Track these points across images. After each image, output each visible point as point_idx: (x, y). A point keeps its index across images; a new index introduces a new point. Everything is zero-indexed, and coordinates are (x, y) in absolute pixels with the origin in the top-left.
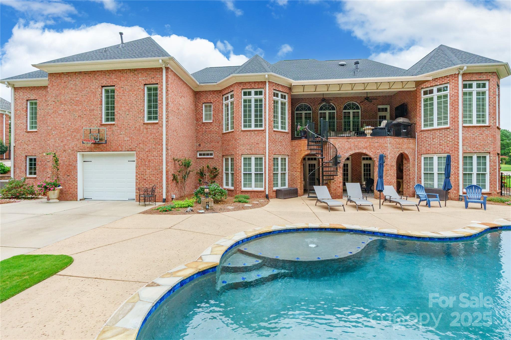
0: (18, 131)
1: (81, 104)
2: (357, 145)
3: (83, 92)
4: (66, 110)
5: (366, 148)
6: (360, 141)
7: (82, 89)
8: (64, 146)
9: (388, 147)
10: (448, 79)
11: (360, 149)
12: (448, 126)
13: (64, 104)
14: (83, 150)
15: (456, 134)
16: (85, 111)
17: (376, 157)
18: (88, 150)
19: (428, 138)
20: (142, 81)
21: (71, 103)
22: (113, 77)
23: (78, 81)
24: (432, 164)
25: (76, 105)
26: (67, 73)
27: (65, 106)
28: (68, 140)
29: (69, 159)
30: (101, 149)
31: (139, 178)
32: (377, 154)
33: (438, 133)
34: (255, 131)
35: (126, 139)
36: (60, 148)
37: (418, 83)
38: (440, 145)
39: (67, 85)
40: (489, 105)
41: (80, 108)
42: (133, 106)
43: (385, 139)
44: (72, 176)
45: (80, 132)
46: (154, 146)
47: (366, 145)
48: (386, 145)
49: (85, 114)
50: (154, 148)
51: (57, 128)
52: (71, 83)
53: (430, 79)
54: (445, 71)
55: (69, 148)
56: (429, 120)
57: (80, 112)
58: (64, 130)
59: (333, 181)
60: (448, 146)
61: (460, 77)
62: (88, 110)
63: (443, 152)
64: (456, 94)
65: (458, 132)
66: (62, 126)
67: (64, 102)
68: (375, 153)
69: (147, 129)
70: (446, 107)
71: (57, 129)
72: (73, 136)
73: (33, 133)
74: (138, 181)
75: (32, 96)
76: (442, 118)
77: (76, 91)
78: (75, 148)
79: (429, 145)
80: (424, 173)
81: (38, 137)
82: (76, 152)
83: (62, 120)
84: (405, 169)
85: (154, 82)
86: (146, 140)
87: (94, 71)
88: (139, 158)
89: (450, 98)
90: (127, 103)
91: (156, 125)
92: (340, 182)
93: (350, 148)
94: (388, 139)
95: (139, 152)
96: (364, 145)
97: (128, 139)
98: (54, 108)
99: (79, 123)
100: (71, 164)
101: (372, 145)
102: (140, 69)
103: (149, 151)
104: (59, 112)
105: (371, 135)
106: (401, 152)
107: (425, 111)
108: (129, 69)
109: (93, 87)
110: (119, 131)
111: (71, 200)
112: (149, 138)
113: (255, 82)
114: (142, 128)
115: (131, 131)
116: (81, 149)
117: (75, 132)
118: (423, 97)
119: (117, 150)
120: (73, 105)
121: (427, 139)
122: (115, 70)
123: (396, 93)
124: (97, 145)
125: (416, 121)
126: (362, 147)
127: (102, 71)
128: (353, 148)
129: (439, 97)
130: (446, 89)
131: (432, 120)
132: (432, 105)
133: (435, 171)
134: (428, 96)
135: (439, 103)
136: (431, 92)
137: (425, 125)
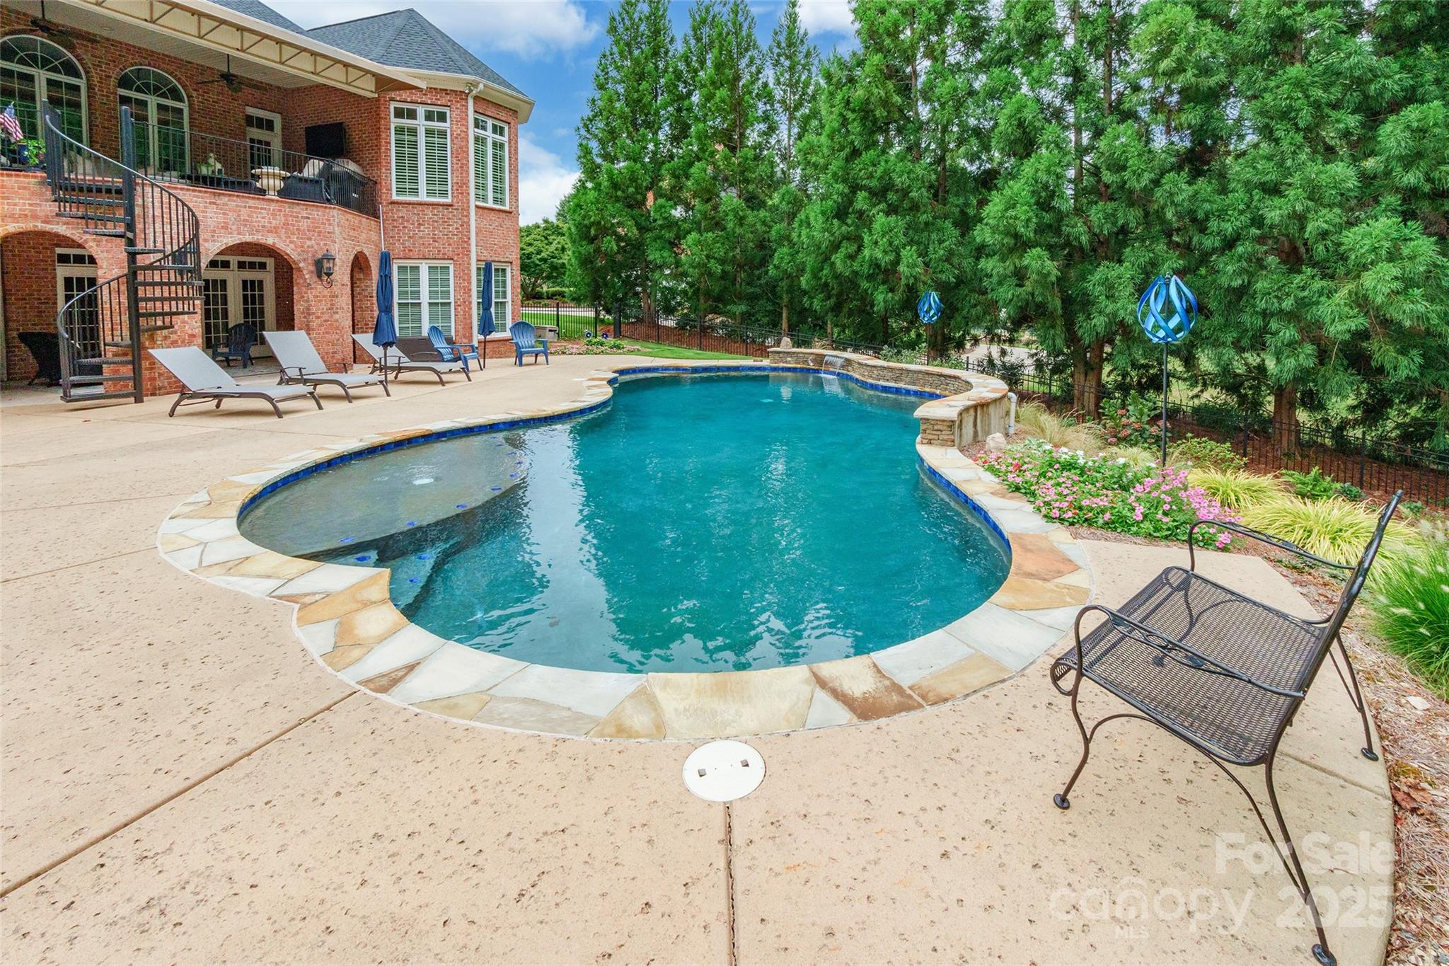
2: (247, 220)
5: (274, 230)
6: (255, 208)
9: (334, 233)
10: (448, 97)
11: (258, 231)
12: (449, 200)
15: (465, 219)
17: (305, 260)
19: (408, 221)
24: (416, 282)
32: (308, 252)
33: (429, 211)
37: (384, 83)
38: (434, 241)
40: (510, 172)
43: (327, 210)
47: (274, 222)
48: (330, 229)
53: (423, 85)
54: (445, 79)
56: (408, 180)
59: (165, 332)
60: (450, 245)
61: (471, 102)
63: (441, 256)
64: (463, 135)
65: (468, 216)
68: (302, 247)
70: (443, 159)
76: (437, 179)
79: (410, 237)
80: (399, 304)
84: (359, 294)
89: (452, 141)
92: (193, 336)
93: (225, 227)
94: (335, 213)
96: (270, 223)
101: (293, 225)
105: (281, 193)
106: (359, 249)
107: (400, 156)
118: (395, 122)
121: (406, 224)
123: (317, 86)
125: (379, 176)
126: (263, 227)
128: (234, 227)
129: (429, 133)
130: (442, 117)
131: (415, 180)
132: (414, 145)
133: (425, 299)
134: (406, 122)
135: (429, 146)
136: (412, 115)
137: (400, 191)
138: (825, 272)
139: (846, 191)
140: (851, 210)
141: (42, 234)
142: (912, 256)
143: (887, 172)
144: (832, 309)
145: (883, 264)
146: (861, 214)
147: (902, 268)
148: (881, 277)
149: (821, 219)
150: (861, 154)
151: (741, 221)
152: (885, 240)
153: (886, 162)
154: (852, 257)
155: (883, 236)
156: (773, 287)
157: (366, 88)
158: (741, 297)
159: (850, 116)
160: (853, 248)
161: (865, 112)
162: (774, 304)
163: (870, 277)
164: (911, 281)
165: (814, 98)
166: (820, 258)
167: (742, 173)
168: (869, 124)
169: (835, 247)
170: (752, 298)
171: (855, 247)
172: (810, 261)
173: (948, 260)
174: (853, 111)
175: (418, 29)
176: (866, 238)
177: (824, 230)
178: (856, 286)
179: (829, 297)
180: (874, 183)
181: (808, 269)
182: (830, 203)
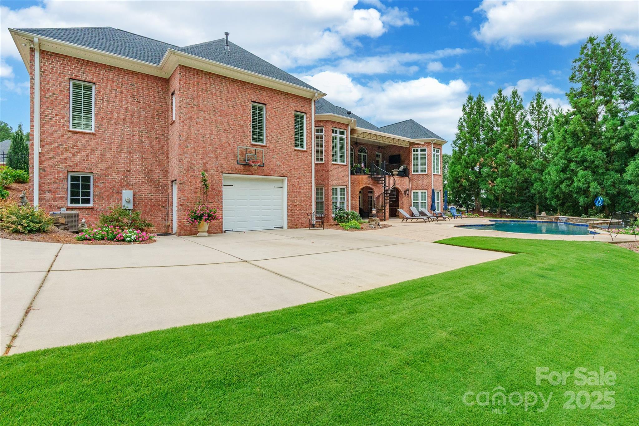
0: (48, 128)
1: (227, 115)
3: (229, 102)
4: (207, 120)
5: (399, 184)
7: (229, 99)
8: (205, 165)
10: (427, 145)
12: (426, 173)
13: (204, 111)
14: (230, 172)
16: (232, 125)
17: (403, 191)
18: (237, 171)
19: (416, 180)
20: (293, 107)
21: (214, 112)
22: (264, 94)
23: (223, 87)
24: (418, 196)
25: (220, 116)
26: (207, 72)
27: (205, 114)
28: (210, 157)
29: (212, 181)
30: (251, 172)
31: (291, 204)
32: (403, 189)
33: (421, 176)
34: (340, 165)
35: (278, 163)
36: (198, 166)
37: (411, 144)
38: (423, 185)
39: (207, 88)
41: (226, 121)
42: (285, 130)
43: (406, 178)
44: (216, 203)
45: (226, 149)
46: (304, 173)
47: (398, 182)
49: (232, 129)
50: (303, 175)
51: (195, 140)
52: (214, 87)
54: (426, 140)
55: (211, 167)
56: (416, 168)
57: (225, 125)
58: (204, 145)
60: (426, 185)
61: (432, 145)
62: (237, 124)
63: (424, 189)
64: (430, 154)
65: (431, 178)
66: (202, 139)
67: (205, 109)
69: (297, 155)
70: (425, 162)
71: (194, 142)
72: (216, 154)
73: (85, 136)
74: (290, 208)
75: (86, 75)
76: (423, 167)
77: (221, 99)
78: (219, 168)
79: (416, 184)
80: (413, 202)
81: (98, 144)
82: (221, 173)
83: (201, 131)
85: (303, 110)
86: (297, 167)
87: (243, 82)
88: (291, 184)
89: (427, 156)
90: (279, 125)
91: (305, 153)
94: (403, 178)
95: (290, 178)
97: (280, 163)
98: (189, 112)
99: (224, 138)
100: (214, 187)
101: (401, 183)
102: (291, 94)
103: (300, 178)
104: (197, 119)
105: (397, 175)
107: (414, 162)
108: (280, 91)
109: (242, 100)
110: (271, 154)
111: (214, 233)
112: (299, 165)
113: (341, 124)
114: (293, 154)
115: (283, 156)
116: (227, 170)
117: (219, 149)
118: (413, 153)
119: (269, 175)
120: (217, 115)
122: (266, 88)
124: (247, 167)
125: (409, 168)
127: (251, 84)
129: (421, 155)
130: (425, 150)
131: (418, 168)
132: (418, 158)
133: (420, 201)
134: (416, 153)
135: (421, 158)
136: (417, 150)
137: (414, 171)
138: (557, 191)
139: (566, 162)
140: (568, 169)
141: (368, 187)
142: (595, 185)
143: (584, 155)
144: (560, 205)
145: (583, 188)
146: (573, 170)
147: (591, 189)
148: (582, 192)
149: (555, 173)
150: (572, 149)
151: (519, 173)
152: (583, 180)
153: (584, 151)
154: (569, 186)
155: (583, 178)
156: (532, 197)
157: (407, 145)
158: (518, 201)
159: (567, 136)
160: (569, 182)
161: (574, 134)
162: (533, 203)
163: (577, 193)
164: (595, 194)
165: (549, 125)
166: (555, 186)
167: (519, 156)
168: (575, 139)
169: (562, 182)
170: (523, 201)
171: (570, 182)
172: (550, 188)
173: (613, 186)
174: (568, 134)
175: (415, 125)
176: (575, 179)
177: (557, 176)
178: (571, 196)
179: (559, 200)
180: (578, 159)
181: (549, 190)
182: (559, 167)
